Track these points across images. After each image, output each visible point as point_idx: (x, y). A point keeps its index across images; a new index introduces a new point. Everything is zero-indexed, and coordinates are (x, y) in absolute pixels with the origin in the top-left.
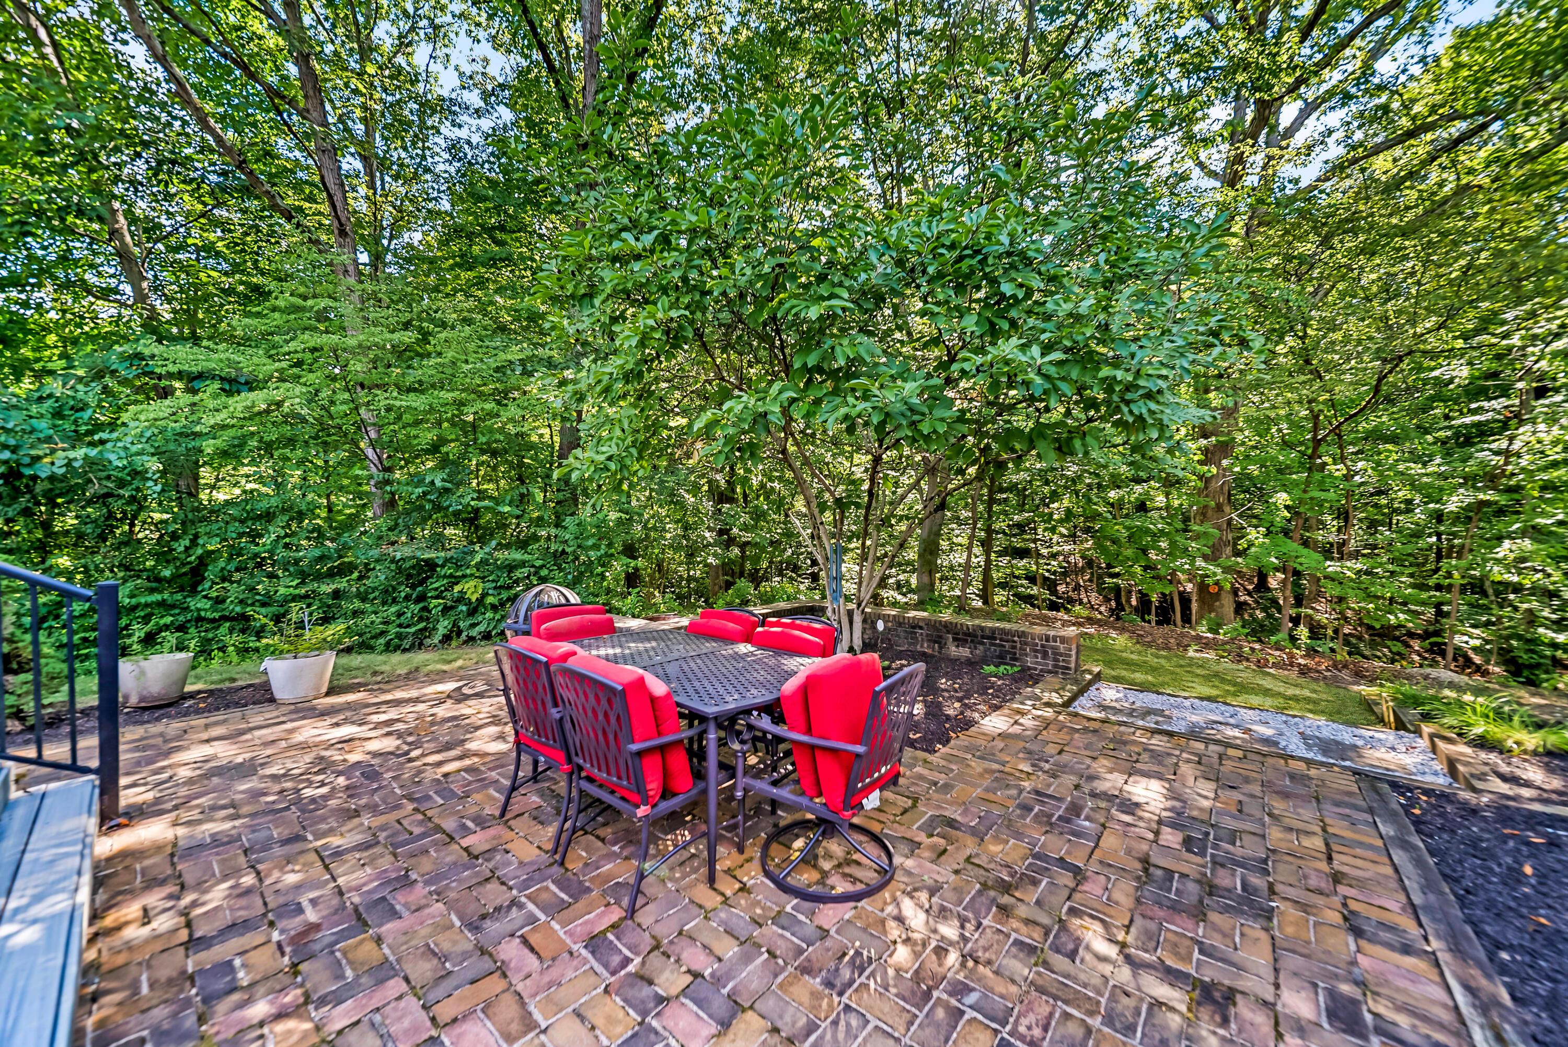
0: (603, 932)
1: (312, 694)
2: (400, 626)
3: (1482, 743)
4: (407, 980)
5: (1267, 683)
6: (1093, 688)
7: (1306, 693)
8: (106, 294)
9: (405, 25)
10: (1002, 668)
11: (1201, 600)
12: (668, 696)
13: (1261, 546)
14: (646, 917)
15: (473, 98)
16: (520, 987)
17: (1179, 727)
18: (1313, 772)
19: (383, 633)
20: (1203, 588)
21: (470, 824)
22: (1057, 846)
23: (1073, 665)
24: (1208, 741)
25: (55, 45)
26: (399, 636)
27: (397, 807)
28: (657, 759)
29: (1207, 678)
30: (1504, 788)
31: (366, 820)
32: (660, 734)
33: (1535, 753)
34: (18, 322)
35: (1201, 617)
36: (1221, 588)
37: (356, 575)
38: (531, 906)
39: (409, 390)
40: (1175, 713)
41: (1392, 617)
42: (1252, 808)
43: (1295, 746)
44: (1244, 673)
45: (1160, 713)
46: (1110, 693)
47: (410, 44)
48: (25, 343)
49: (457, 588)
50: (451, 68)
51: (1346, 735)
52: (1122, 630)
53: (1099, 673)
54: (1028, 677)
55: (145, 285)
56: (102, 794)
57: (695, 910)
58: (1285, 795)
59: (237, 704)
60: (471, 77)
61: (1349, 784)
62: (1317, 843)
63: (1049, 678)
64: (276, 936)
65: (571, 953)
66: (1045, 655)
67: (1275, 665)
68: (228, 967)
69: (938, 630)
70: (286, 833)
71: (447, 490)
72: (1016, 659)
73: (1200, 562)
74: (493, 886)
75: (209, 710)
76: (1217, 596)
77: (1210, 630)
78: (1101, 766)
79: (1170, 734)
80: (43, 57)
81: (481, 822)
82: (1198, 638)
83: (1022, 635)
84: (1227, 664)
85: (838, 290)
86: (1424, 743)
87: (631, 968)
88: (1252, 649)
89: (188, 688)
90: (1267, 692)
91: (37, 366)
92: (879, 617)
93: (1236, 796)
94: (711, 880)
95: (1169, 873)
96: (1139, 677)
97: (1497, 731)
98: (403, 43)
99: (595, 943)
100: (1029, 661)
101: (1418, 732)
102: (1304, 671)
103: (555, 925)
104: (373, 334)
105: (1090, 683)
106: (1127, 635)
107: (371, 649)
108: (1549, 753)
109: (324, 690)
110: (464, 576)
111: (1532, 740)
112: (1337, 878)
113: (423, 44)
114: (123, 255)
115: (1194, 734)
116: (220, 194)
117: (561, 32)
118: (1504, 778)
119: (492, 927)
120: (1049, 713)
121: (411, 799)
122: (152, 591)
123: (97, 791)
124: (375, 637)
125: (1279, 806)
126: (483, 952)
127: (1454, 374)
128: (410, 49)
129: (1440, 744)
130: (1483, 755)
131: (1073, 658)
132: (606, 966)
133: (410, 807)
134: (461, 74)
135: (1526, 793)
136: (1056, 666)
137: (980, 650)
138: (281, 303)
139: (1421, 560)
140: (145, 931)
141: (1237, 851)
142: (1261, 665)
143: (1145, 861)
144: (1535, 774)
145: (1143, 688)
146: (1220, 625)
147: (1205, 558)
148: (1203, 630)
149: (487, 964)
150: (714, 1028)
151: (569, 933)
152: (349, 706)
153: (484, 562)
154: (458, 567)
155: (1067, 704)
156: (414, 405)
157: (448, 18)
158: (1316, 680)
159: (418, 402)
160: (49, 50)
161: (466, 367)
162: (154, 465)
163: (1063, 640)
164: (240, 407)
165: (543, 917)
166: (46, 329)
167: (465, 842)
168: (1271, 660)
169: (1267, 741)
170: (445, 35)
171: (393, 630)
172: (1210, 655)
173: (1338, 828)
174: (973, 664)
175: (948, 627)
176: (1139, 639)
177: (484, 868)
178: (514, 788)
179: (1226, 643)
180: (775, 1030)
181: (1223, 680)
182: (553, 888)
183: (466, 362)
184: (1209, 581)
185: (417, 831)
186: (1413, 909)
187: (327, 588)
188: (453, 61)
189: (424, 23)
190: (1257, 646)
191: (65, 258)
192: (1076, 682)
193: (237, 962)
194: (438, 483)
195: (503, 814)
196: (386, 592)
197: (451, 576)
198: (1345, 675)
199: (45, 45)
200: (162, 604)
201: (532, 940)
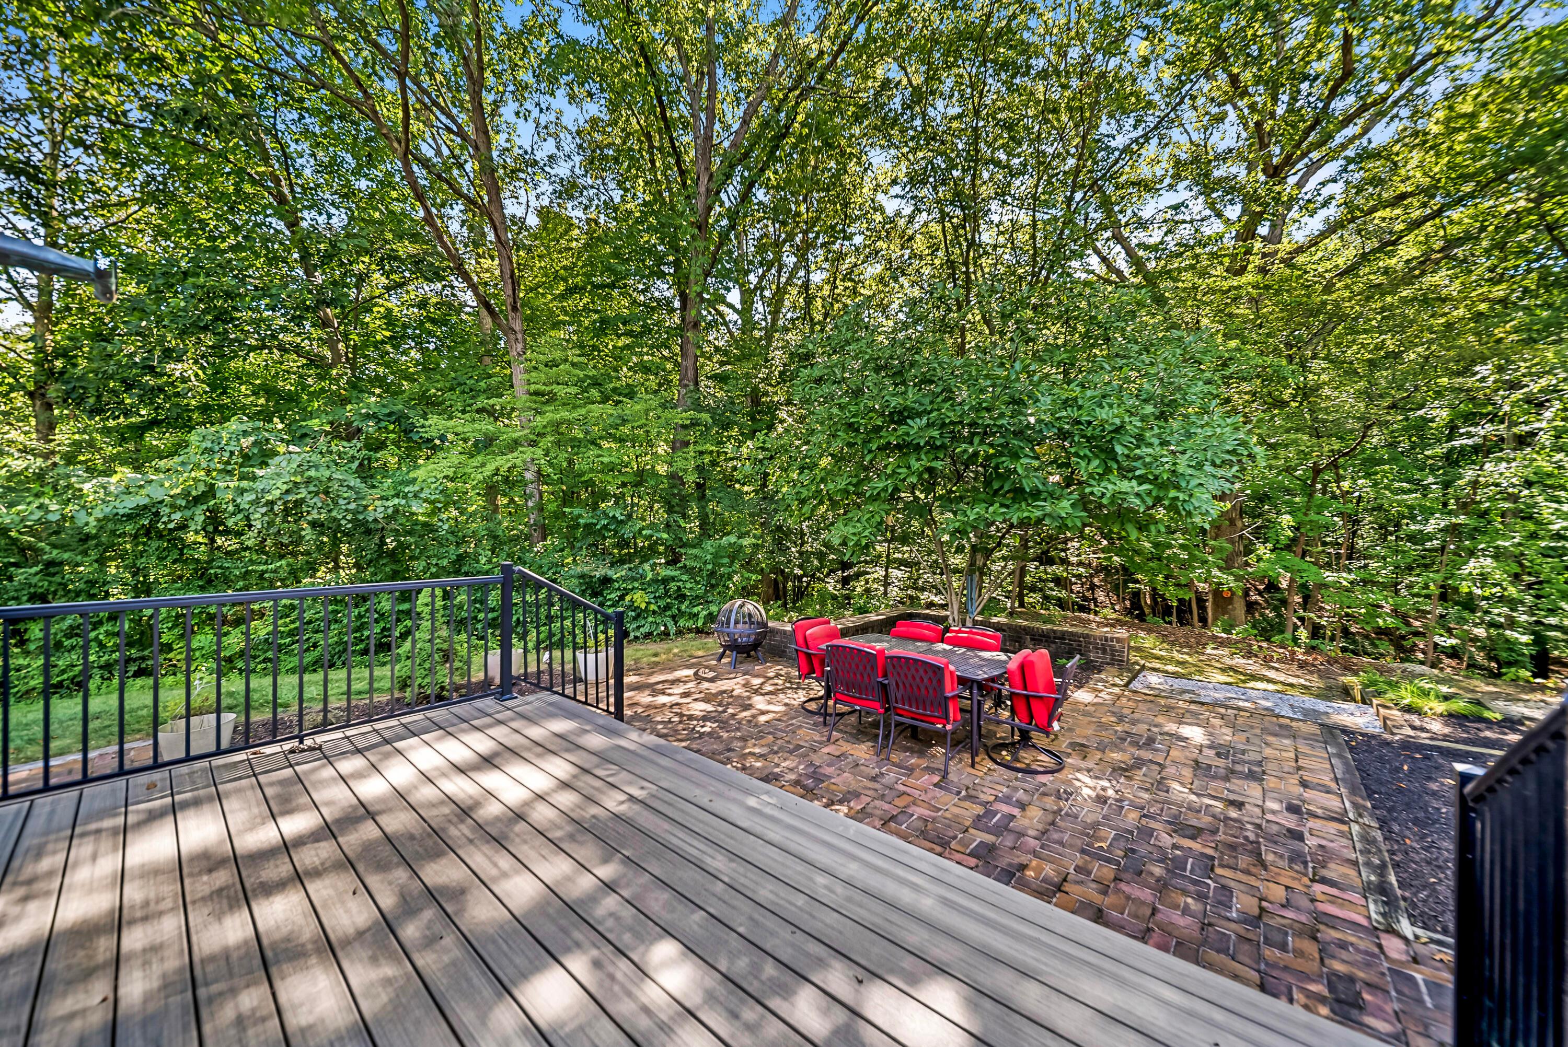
3: (1409, 709)
5: (1272, 674)
6: (1141, 675)
7: (1302, 681)
11: (1215, 603)
13: (1269, 561)
14: (953, 779)
17: (1208, 700)
18: (1294, 724)
20: (1217, 593)
21: (815, 744)
22: (1146, 755)
23: (1125, 659)
24: (1227, 707)
29: (1223, 670)
30: (1411, 733)
32: (953, 690)
33: (1441, 715)
35: (1215, 619)
36: (1233, 594)
38: (893, 775)
40: (1202, 692)
42: (1254, 740)
43: (1286, 711)
44: (1252, 666)
45: (1192, 692)
46: (1154, 679)
49: (627, 599)
51: (1321, 706)
52: (1149, 631)
53: (1143, 665)
54: (1095, 666)
58: (1276, 735)
61: (1316, 730)
62: (1292, 755)
63: (1108, 668)
65: (931, 789)
66: (1104, 651)
67: (1278, 661)
72: (1082, 655)
73: (1215, 572)
74: (863, 767)
76: (1230, 600)
77: (1224, 631)
78: (1160, 719)
79: (1202, 704)
82: (1214, 638)
83: (1087, 636)
84: (1239, 661)
86: (1372, 711)
87: (964, 794)
88: (1260, 647)
90: (1269, 681)
93: (1245, 735)
94: (973, 765)
95: (1210, 766)
96: (1171, 668)
97: (1420, 702)
99: (938, 787)
100: (1092, 656)
101: (1371, 705)
102: (1302, 665)
103: (912, 780)
105: (1139, 672)
106: (1153, 635)
108: (1450, 715)
110: (633, 589)
111: (1441, 707)
112: (1299, 768)
115: (1216, 704)
118: (1414, 728)
120: (1117, 690)
125: (1271, 739)
129: (1381, 710)
130: (1407, 716)
131: (1125, 653)
132: (951, 793)
135: (1424, 735)
136: (1113, 659)
137: (1053, 648)
139: (1428, 561)
141: (1246, 757)
142: (1267, 661)
143: (1197, 762)
144: (1437, 727)
145: (1176, 675)
146: (1232, 626)
147: (1220, 569)
148: (1217, 631)
150: (1018, 809)
151: (925, 784)
154: (630, 582)
155: (1127, 685)
158: (1311, 673)
163: (1119, 640)
167: (824, 751)
168: (1276, 656)
169: (1267, 709)
172: (1225, 651)
173: (1303, 748)
176: (1164, 639)
177: (849, 761)
179: (1237, 642)
180: (1046, 810)
181: (1236, 672)
184: (1225, 588)
186: (1336, 780)
190: (1264, 645)
192: (1129, 671)
194: (619, 517)
195: (829, 740)
197: (624, 589)
198: (1336, 668)
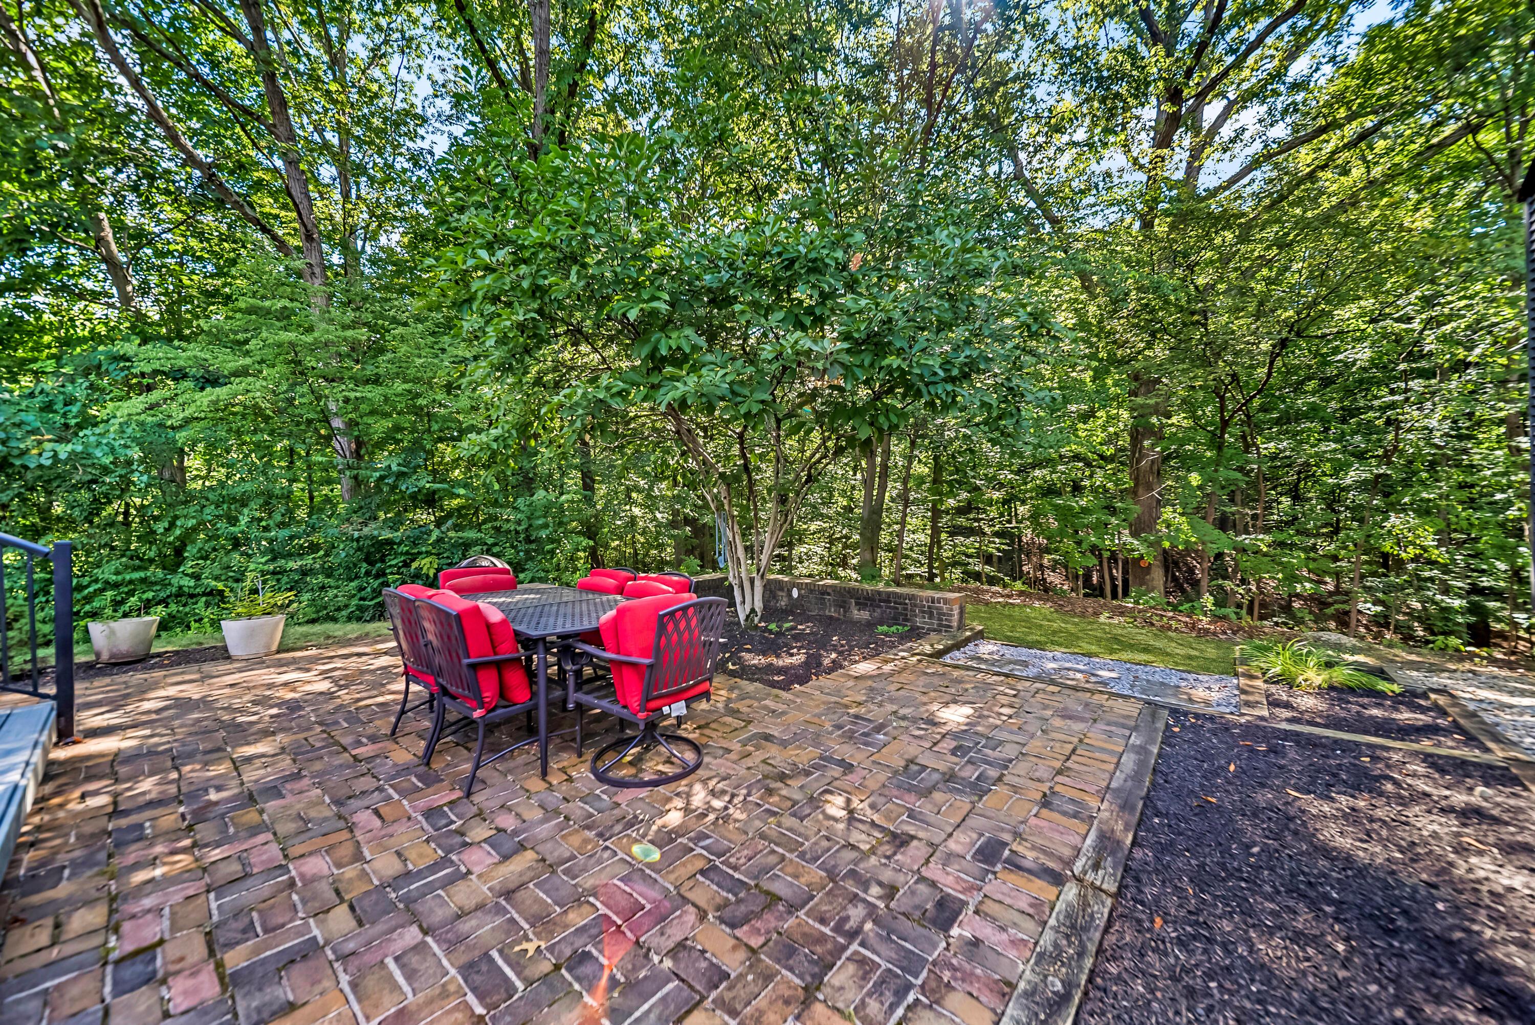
0: (441, 806)
1: (262, 651)
2: (362, 599)
3: (1279, 681)
4: (275, 834)
6: (971, 645)
8: (95, 296)
9: (378, 38)
10: (894, 629)
11: (1133, 575)
12: (504, 622)
14: (477, 798)
15: (444, 105)
16: (359, 838)
18: (1109, 702)
19: (346, 606)
20: (1134, 562)
21: (364, 740)
23: (955, 624)
25: (44, 68)
26: (360, 608)
27: (309, 729)
28: (493, 674)
31: (279, 738)
32: (496, 654)
34: (15, 323)
36: (1149, 562)
37: (322, 553)
38: (391, 791)
39: (367, 382)
41: (1299, 586)
42: (1031, 726)
43: (1121, 686)
44: (1144, 636)
45: (1023, 663)
46: (987, 648)
47: (384, 55)
48: (22, 343)
49: (415, 565)
50: (424, 77)
52: (1047, 601)
53: (981, 632)
54: (915, 634)
55: (129, 288)
56: (59, 715)
57: (522, 792)
58: (1070, 717)
59: (197, 661)
60: (444, 86)
61: (1135, 709)
62: (1067, 748)
63: (933, 635)
64: (182, 809)
65: (409, 818)
66: (931, 616)
68: (141, 826)
69: (843, 596)
70: (210, 746)
71: (403, 474)
72: (906, 620)
73: (1126, 538)
74: (368, 778)
75: (171, 665)
76: (1148, 570)
78: (927, 698)
80: (32, 79)
81: (373, 739)
83: (912, 597)
85: (658, 294)
86: (1236, 683)
87: (453, 827)
88: (1162, 616)
89: (154, 650)
91: (35, 366)
92: (794, 585)
94: (544, 774)
95: (924, 768)
98: (377, 56)
99: (431, 813)
100: (918, 621)
101: (1238, 675)
103: (405, 802)
104: (328, 332)
105: (968, 640)
106: (1048, 605)
107: (335, 620)
109: (274, 647)
110: (420, 553)
111: (1319, 677)
112: (1062, 771)
113: (396, 56)
114: (109, 260)
116: (197, 205)
117: (521, 44)
119: (354, 804)
121: (321, 723)
122: (136, 569)
123: (54, 713)
124: (339, 609)
125: (1057, 725)
126: (340, 817)
127: (1359, 356)
128: (384, 61)
129: (1242, 681)
131: (956, 617)
132: (433, 826)
133: (319, 729)
134: (434, 83)
136: (940, 625)
137: (877, 613)
138: (242, 305)
140: (82, 806)
141: (994, 754)
143: (912, 761)
144: (1309, 703)
149: (342, 824)
150: (497, 858)
151: (415, 809)
152: (294, 661)
153: (440, 540)
154: (415, 545)
156: (369, 395)
157: (420, 31)
159: (373, 393)
160: (38, 74)
161: (419, 361)
162: (136, 453)
163: (946, 601)
164: (205, 402)
165: (396, 797)
166: (42, 330)
167: (354, 752)
169: (1100, 683)
170: (418, 46)
171: (355, 602)
172: (1119, 621)
173: (1094, 739)
174: (870, 625)
175: (852, 593)
176: (1059, 608)
177: (363, 767)
178: (403, 712)
179: (1142, 611)
180: (543, 860)
182: (414, 780)
183: (420, 357)
184: (1136, 555)
185: (318, 745)
186: (1106, 791)
187: (292, 565)
188: (426, 71)
189: (397, 35)
190: (1170, 614)
191: (60, 265)
192: (953, 638)
193: (147, 824)
194: (394, 468)
195: (393, 733)
196: (348, 568)
197: (407, 553)
199: (33, 69)
200: (143, 580)
201: (382, 811)
